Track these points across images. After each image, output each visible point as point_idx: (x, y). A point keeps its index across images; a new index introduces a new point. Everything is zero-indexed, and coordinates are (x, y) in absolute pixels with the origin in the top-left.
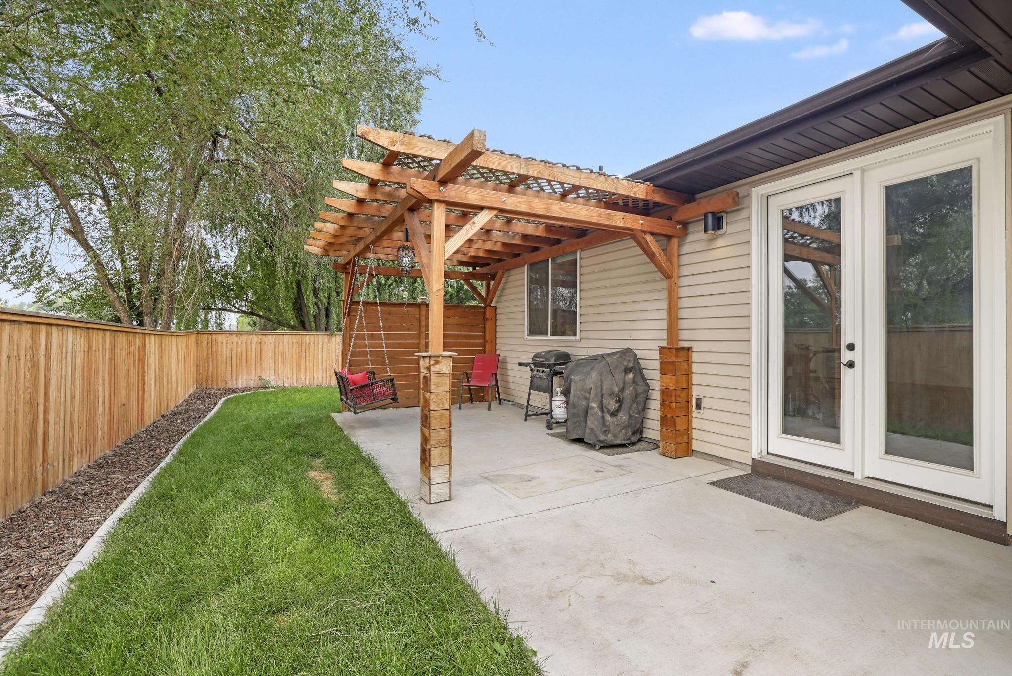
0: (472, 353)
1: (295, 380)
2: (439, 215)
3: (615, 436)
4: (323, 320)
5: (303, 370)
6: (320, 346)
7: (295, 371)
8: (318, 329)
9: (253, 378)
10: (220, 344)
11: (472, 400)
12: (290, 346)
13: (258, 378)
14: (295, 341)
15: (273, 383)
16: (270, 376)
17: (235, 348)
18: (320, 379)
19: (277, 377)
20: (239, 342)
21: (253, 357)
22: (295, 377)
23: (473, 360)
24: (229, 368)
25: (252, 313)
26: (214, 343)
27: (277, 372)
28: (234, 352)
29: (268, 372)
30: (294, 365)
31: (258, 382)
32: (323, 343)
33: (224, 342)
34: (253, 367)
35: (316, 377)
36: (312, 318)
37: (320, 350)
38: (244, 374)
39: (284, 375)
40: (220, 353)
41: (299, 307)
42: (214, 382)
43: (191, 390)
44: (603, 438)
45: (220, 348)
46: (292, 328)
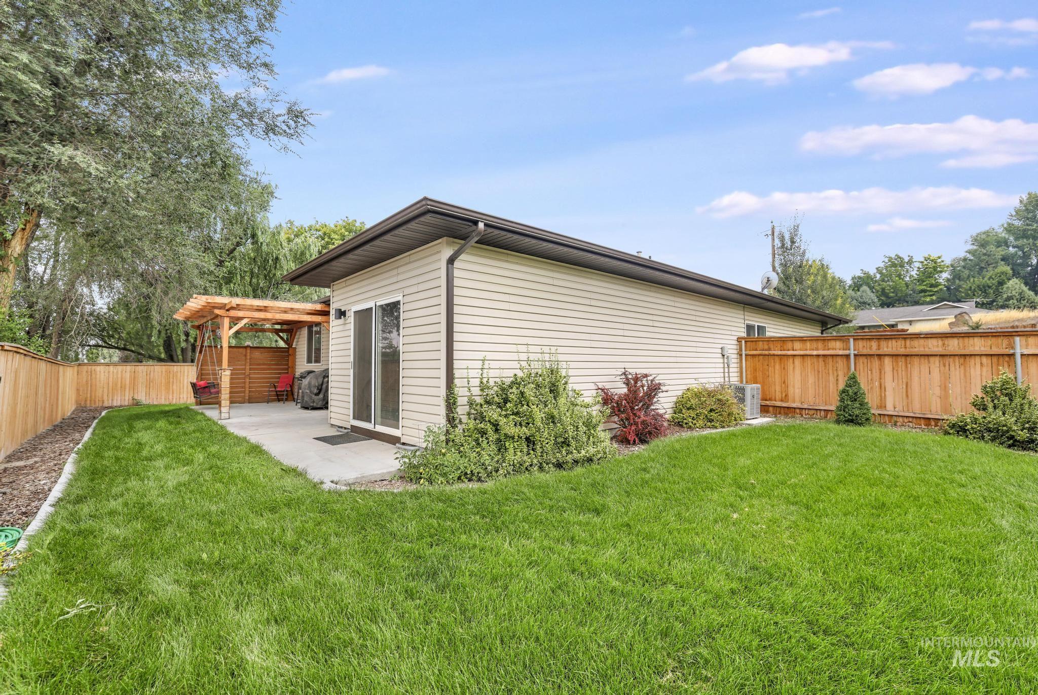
0: (280, 373)
1: (163, 400)
2: (226, 322)
3: (317, 404)
4: (190, 354)
5: (171, 392)
6: (186, 374)
7: (163, 393)
8: (184, 361)
9: (127, 398)
10: (98, 373)
11: (279, 400)
12: (160, 374)
13: (131, 398)
14: (164, 370)
15: (144, 402)
16: (142, 397)
17: (111, 376)
18: (185, 399)
19: (148, 398)
20: (115, 371)
21: (128, 382)
22: (163, 397)
23: (279, 378)
24: (106, 390)
25: (125, 349)
26: (93, 372)
27: (148, 394)
28: (111, 379)
29: (140, 393)
30: (163, 388)
31: (131, 402)
32: (188, 372)
33: (102, 372)
34: (127, 390)
35: (181, 396)
36: (179, 352)
37: (186, 377)
38: (119, 395)
39: (154, 396)
40: (98, 380)
41: (168, 345)
42: (93, 402)
43: (73, 408)
44: (312, 404)
45: (98, 376)
46: (160, 360)
